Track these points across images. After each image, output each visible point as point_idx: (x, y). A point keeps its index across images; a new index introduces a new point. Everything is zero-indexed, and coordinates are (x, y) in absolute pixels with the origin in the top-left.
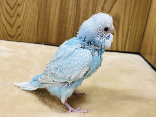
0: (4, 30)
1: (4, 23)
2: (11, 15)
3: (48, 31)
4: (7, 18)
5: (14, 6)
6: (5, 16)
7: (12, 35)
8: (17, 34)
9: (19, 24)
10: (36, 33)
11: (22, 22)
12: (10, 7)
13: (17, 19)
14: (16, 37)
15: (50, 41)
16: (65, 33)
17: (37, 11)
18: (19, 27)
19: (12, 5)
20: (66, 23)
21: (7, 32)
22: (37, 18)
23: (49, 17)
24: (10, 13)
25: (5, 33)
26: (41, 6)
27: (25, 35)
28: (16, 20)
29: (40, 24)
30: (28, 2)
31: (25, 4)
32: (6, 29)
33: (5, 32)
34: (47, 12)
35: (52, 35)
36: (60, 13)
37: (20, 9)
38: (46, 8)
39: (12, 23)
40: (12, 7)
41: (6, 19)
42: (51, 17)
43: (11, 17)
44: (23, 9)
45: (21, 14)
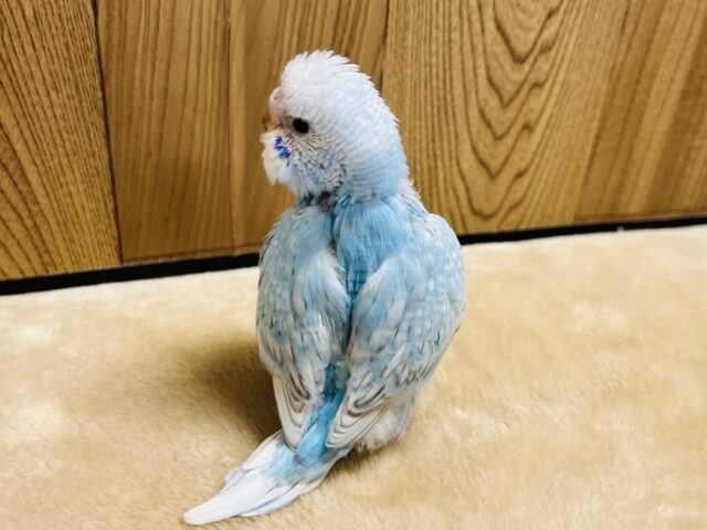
0: (462, 193)
1: (465, 167)
2: (499, 130)
3: (625, 173)
4: (480, 146)
5: (518, 91)
6: (475, 136)
7: (488, 209)
8: (507, 205)
9: (523, 165)
10: (578, 189)
11: (535, 154)
12: (501, 98)
13: (519, 146)
14: (501, 214)
15: (622, 210)
16: (683, 169)
17: (602, 99)
18: (520, 175)
19: (508, 89)
20: (696, 132)
21: (470, 202)
22: (595, 125)
23: (641, 115)
24: (494, 123)
25: (460, 208)
26: (619, 78)
27: (538, 204)
28: (514, 147)
29: (600, 149)
30: (571, 67)
31: (561, 78)
32: (467, 190)
33: (464, 202)
34: (638, 99)
35: (635, 185)
36: (685, 94)
37: (536, 103)
38: (638, 82)
39: (495, 164)
40: (507, 97)
41: (474, 150)
42: (648, 118)
43: (498, 138)
44: (547, 100)
45: (537, 121)
